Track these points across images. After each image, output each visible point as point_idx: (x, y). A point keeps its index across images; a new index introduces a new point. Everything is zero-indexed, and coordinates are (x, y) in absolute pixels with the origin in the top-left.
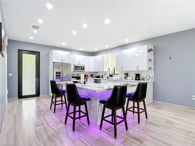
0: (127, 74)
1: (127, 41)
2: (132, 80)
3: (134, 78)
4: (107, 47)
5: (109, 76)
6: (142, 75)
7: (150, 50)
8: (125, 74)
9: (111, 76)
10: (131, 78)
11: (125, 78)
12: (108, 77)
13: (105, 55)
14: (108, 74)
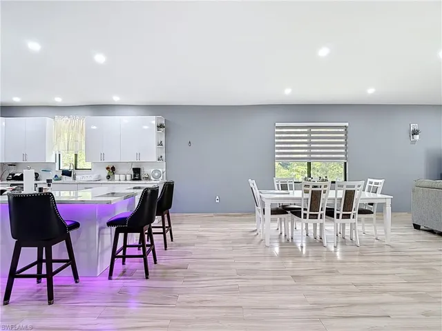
0: (113, 169)
1: (116, 99)
2: (126, 180)
3: (129, 177)
4: (58, 100)
5: (60, 174)
6: (146, 171)
7: (160, 126)
8: (108, 168)
9: (67, 173)
10: (122, 177)
11: (109, 177)
12: (56, 176)
13: (48, 119)
14: (57, 169)
